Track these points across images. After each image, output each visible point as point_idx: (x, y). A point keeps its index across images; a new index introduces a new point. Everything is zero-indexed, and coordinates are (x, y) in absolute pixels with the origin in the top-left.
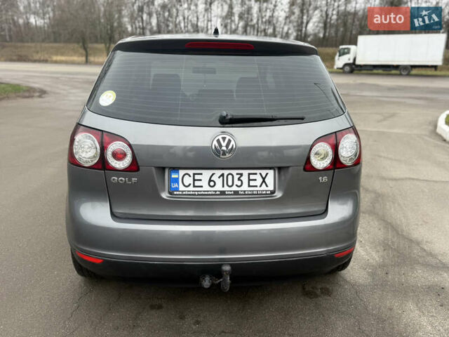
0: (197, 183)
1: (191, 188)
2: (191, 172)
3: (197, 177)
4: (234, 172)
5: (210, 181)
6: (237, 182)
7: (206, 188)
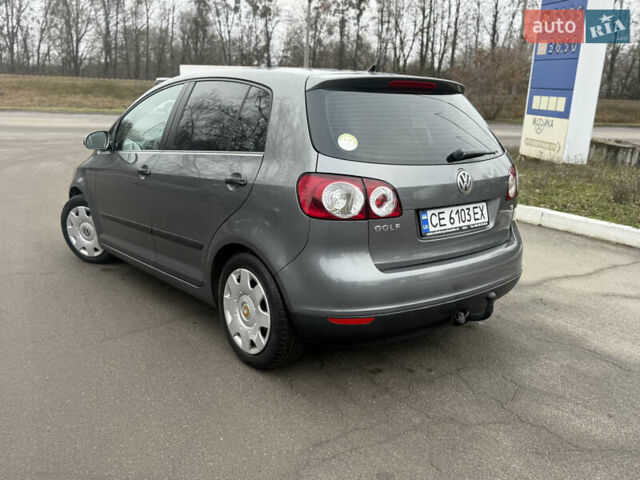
0: (442, 222)
1: (438, 228)
2: (436, 211)
3: (442, 216)
4: (465, 207)
5: (451, 218)
6: (468, 217)
7: (449, 226)
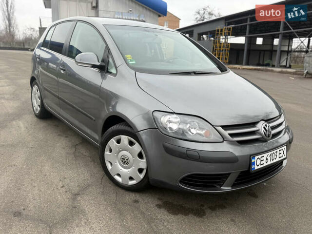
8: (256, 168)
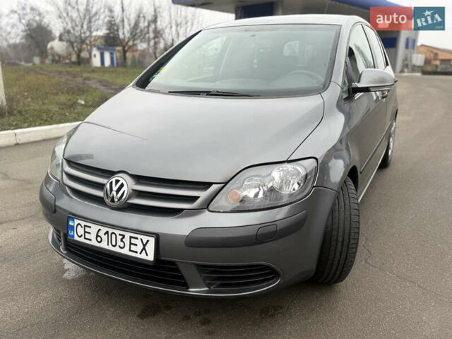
8: (76, 238)
